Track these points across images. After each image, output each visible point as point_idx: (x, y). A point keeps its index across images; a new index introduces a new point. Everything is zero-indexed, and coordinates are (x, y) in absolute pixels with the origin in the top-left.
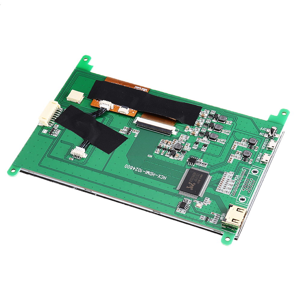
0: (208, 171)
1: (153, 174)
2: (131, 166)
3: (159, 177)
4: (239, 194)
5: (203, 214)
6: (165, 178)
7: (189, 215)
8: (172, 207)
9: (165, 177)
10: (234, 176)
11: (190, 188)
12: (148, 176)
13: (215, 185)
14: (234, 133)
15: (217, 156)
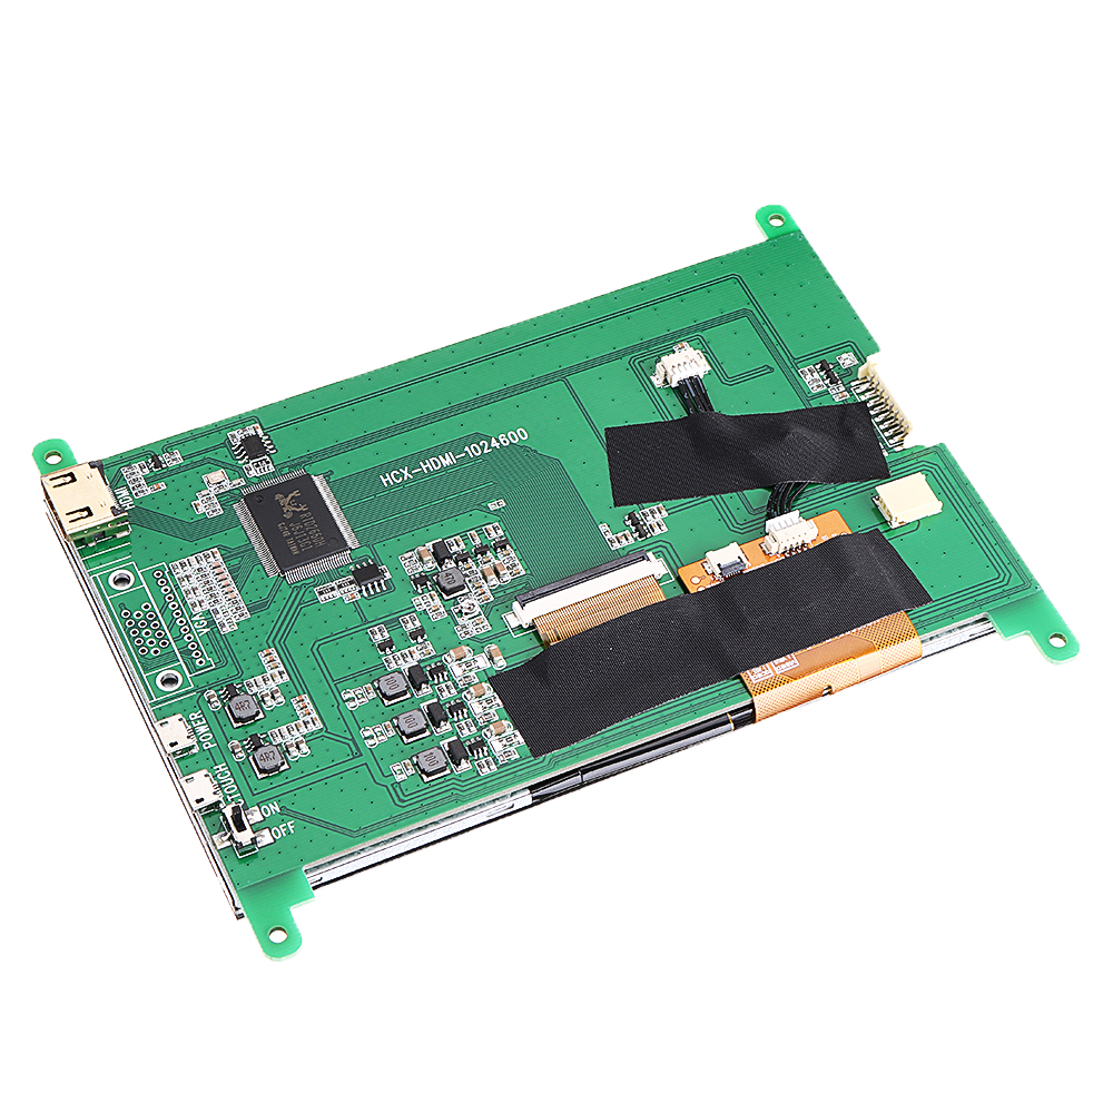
0: (299, 584)
1: (428, 465)
2: (511, 443)
3: (405, 472)
4: (145, 585)
5: (181, 469)
6: (384, 480)
7: (216, 439)
8: (278, 427)
9: (388, 482)
10: (211, 623)
11: (286, 497)
12: (436, 452)
13: (235, 562)
14: (354, 749)
15: (319, 642)
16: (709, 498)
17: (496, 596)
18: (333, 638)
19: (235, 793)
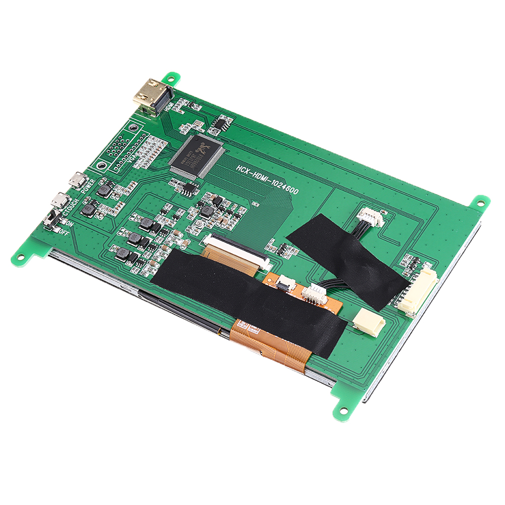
0: (171, 173)
1: (257, 175)
2: (289, 191)
3: (248, 170)
4: (136, 135)
5: (195, 112)
6: (238, 167)
7: (216, 113)
8: (237, 125)
9: (239, 169)
10: (134, 162)
11: (205, 145)
12: (265, 173)
13: (166, 151)
14: (113, 230)
15: (151, 194)
16: (316, 262)
17: (214, 229)
18: (156, 196)
19: (69, 211)
